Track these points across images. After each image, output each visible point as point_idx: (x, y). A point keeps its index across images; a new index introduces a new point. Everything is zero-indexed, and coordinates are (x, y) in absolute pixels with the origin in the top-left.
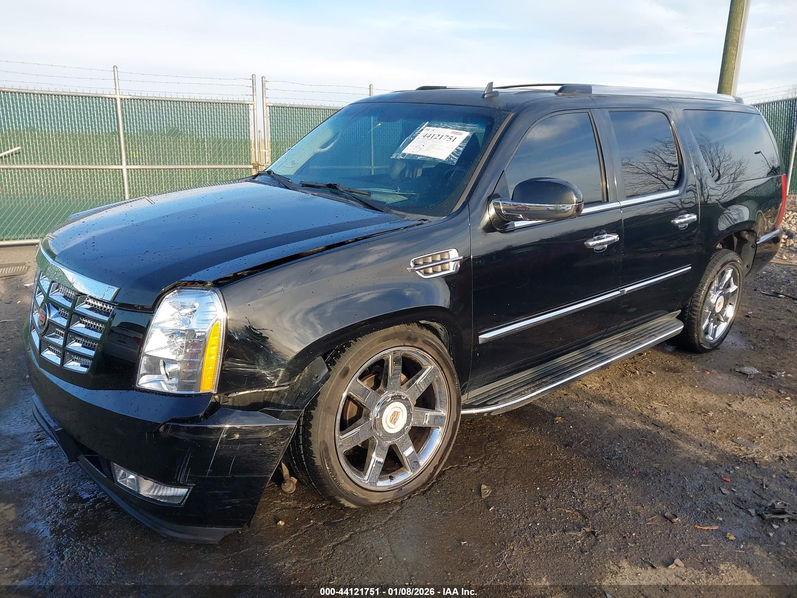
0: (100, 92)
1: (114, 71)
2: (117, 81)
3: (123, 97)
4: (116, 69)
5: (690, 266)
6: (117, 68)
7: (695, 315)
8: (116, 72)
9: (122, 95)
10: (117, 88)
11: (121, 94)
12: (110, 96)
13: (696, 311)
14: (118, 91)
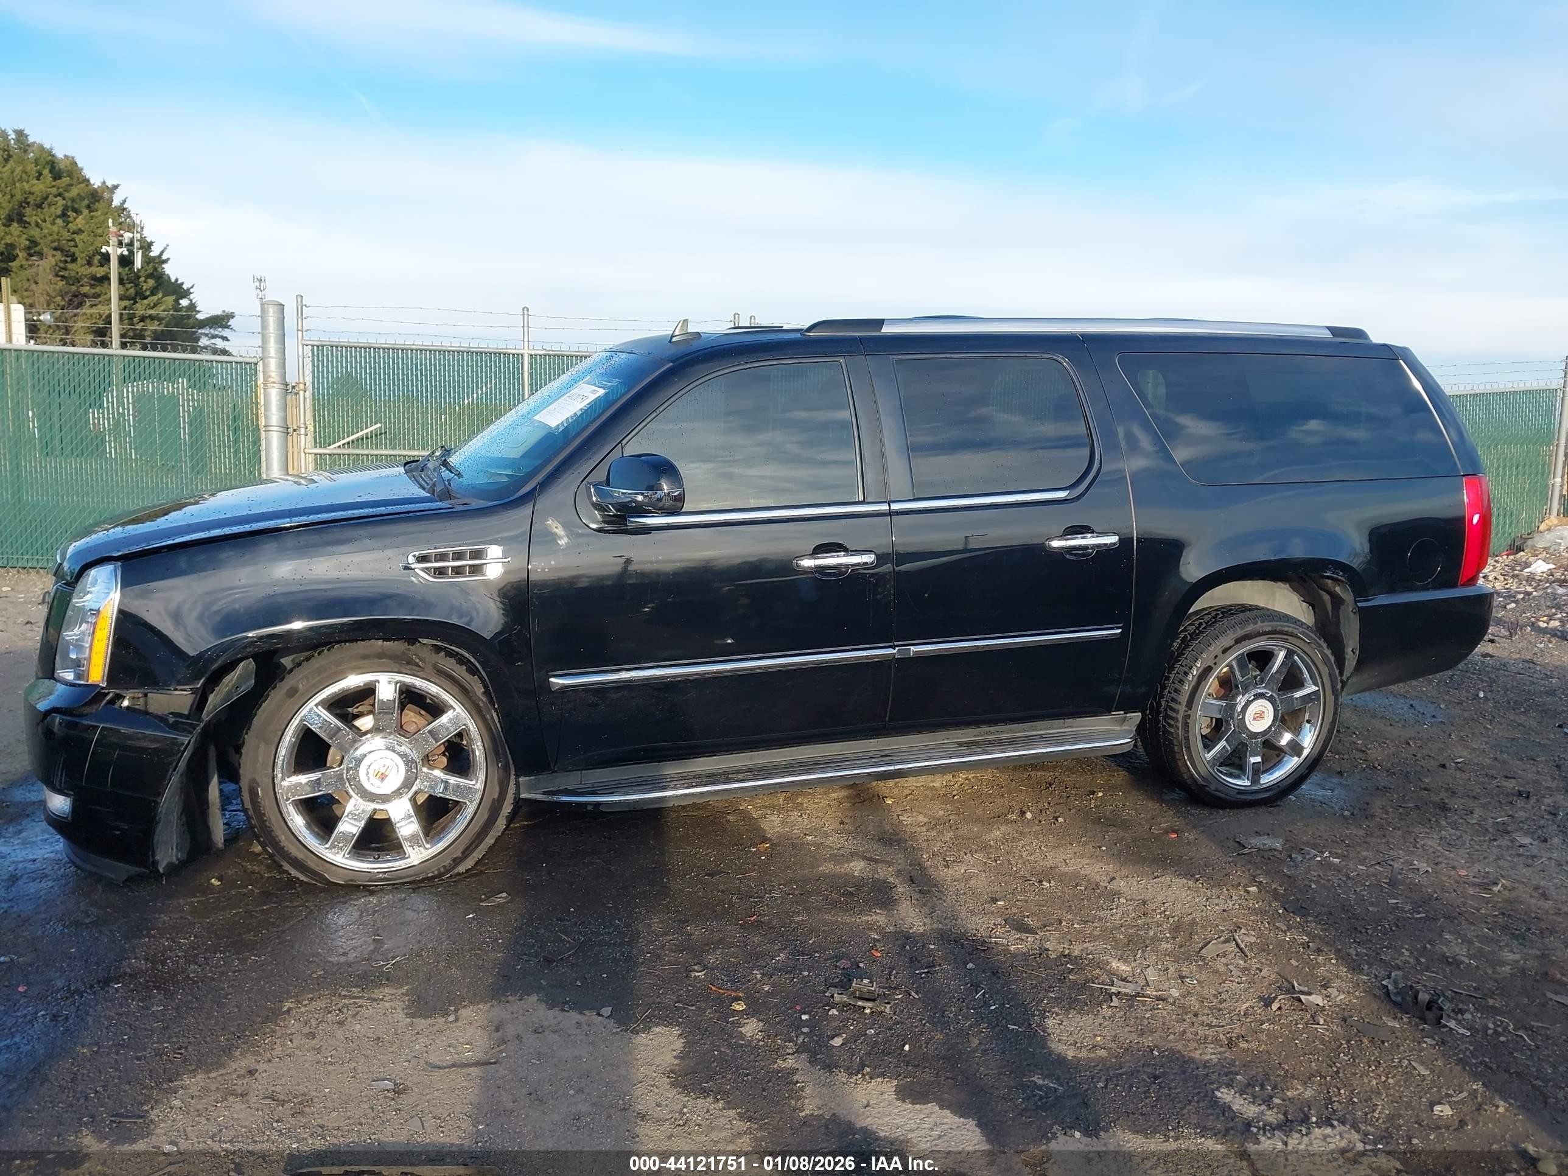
0: (501, 347)
1: (523, 314)
2: (526, 329)
3: (533, 352)
4: (526, 312)
5: (1118, 628)
6: (528, 310)
7: (1171, 726)
8: (526, 316)
9: (533, 349)
10: (526, 339)
11: (531, 348)
12: (514, 351)
13: (1172, 718)
14: (526, 343)
